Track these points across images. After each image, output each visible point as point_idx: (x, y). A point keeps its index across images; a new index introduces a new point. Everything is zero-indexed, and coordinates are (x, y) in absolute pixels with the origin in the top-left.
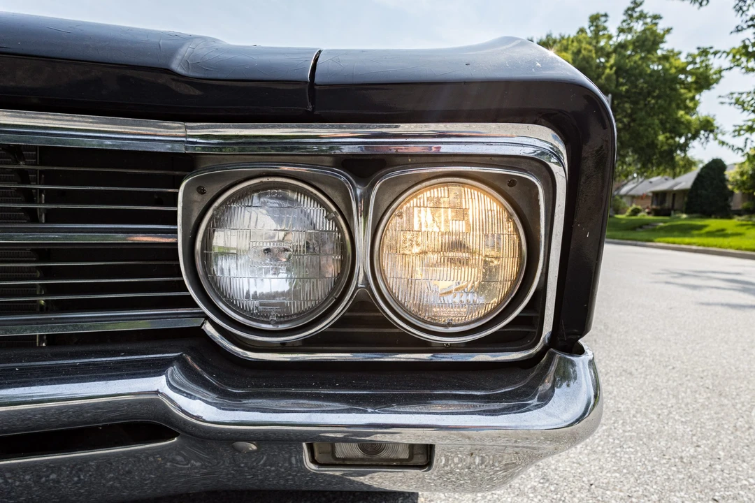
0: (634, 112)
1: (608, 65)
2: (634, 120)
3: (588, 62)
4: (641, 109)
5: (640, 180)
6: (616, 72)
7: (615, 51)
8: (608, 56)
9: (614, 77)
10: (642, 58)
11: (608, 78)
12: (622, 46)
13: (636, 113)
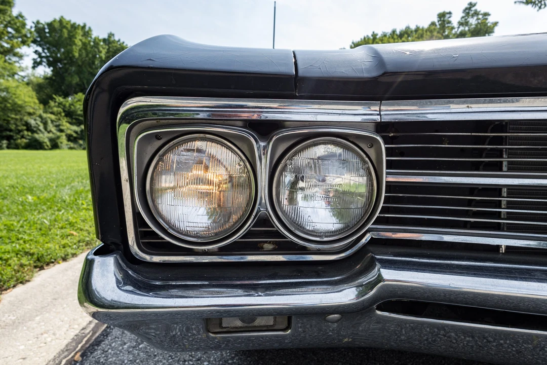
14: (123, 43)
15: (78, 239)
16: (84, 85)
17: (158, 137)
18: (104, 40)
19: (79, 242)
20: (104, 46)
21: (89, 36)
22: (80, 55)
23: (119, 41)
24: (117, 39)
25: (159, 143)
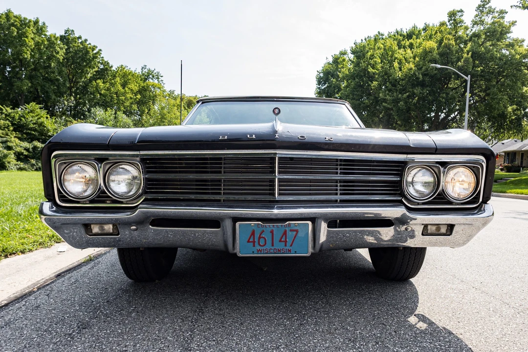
0: (487, 88)
1: (465, 50)
2: (488, 95)
3: (449, 49)
4: (494, 86)
5: (494, 142)
6: (472, 56)
7: (470, 40)
8: (466, 43)
9: (471, 60)
10: (492, 45)
11: (466, 60)
12: (476, 35)
13: (489, 89)
14: (86, 40)
15: (33, 240)
16: (38, 92)
17: (65, 163)
18: (62, 38)
19: (34, 242)
20: (62, 46)
21: (43, 33)
22: (32, 56)
23: (80, 38)
24: (77, 35)
25: (65, 165)
